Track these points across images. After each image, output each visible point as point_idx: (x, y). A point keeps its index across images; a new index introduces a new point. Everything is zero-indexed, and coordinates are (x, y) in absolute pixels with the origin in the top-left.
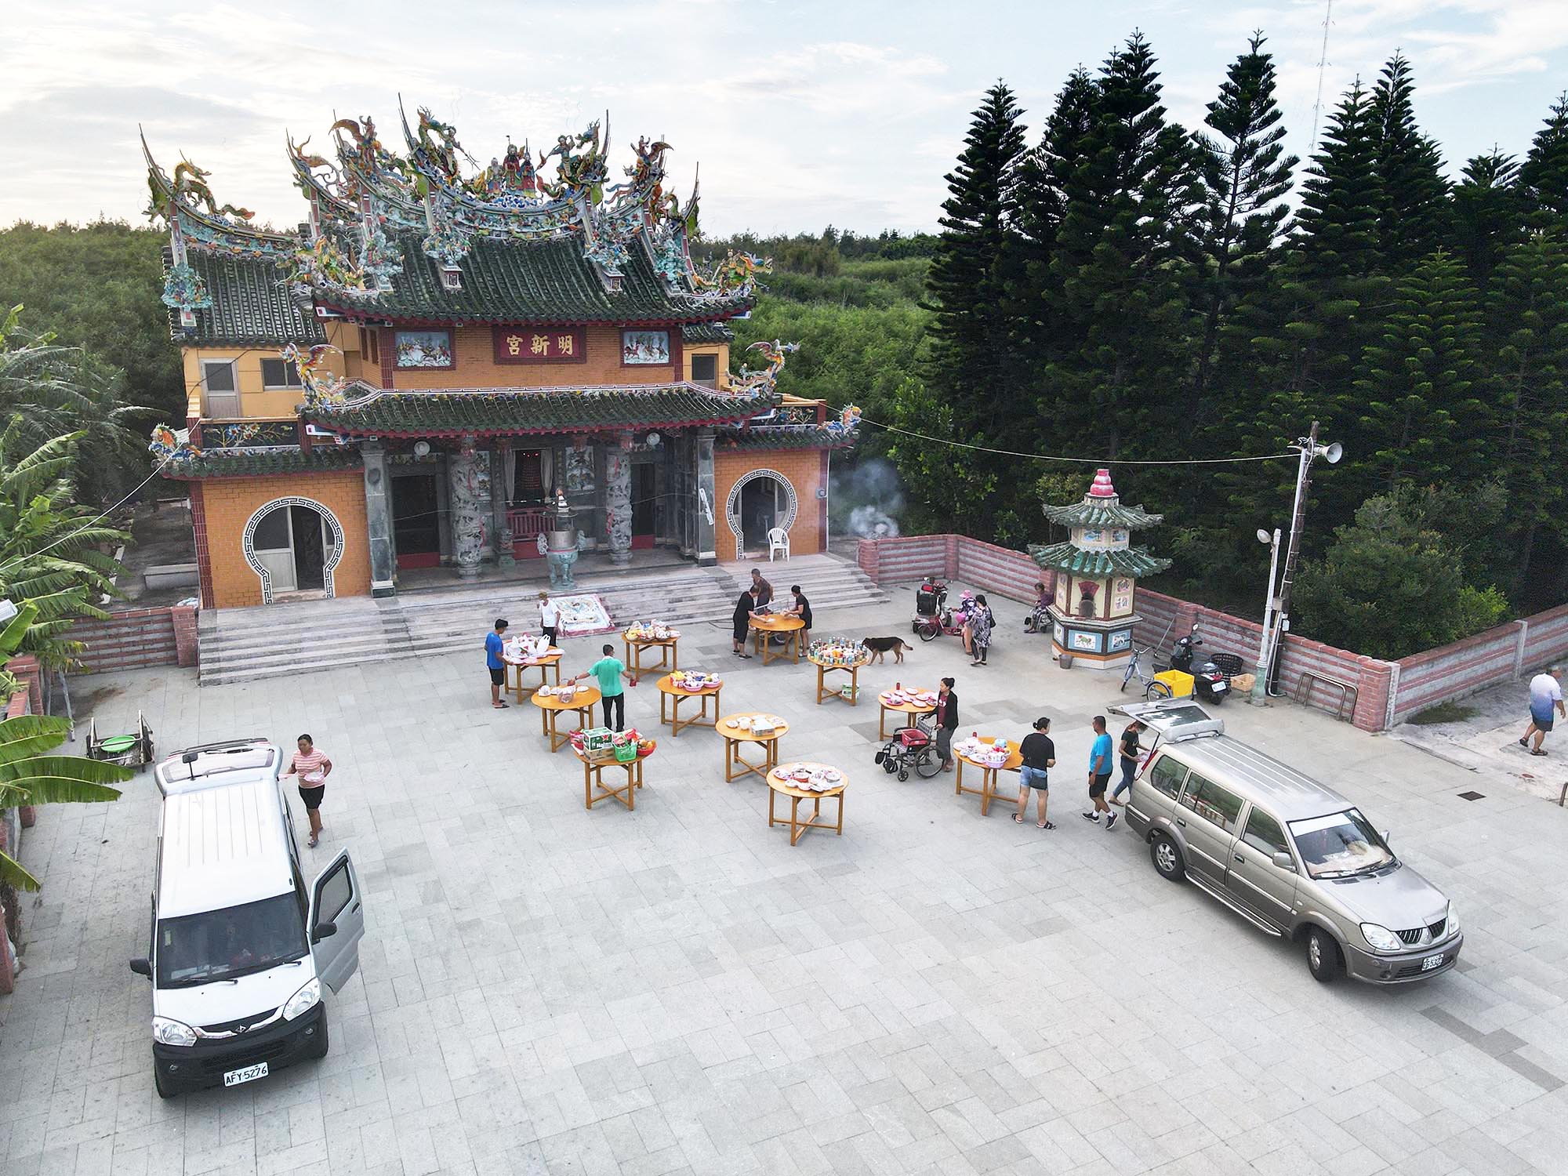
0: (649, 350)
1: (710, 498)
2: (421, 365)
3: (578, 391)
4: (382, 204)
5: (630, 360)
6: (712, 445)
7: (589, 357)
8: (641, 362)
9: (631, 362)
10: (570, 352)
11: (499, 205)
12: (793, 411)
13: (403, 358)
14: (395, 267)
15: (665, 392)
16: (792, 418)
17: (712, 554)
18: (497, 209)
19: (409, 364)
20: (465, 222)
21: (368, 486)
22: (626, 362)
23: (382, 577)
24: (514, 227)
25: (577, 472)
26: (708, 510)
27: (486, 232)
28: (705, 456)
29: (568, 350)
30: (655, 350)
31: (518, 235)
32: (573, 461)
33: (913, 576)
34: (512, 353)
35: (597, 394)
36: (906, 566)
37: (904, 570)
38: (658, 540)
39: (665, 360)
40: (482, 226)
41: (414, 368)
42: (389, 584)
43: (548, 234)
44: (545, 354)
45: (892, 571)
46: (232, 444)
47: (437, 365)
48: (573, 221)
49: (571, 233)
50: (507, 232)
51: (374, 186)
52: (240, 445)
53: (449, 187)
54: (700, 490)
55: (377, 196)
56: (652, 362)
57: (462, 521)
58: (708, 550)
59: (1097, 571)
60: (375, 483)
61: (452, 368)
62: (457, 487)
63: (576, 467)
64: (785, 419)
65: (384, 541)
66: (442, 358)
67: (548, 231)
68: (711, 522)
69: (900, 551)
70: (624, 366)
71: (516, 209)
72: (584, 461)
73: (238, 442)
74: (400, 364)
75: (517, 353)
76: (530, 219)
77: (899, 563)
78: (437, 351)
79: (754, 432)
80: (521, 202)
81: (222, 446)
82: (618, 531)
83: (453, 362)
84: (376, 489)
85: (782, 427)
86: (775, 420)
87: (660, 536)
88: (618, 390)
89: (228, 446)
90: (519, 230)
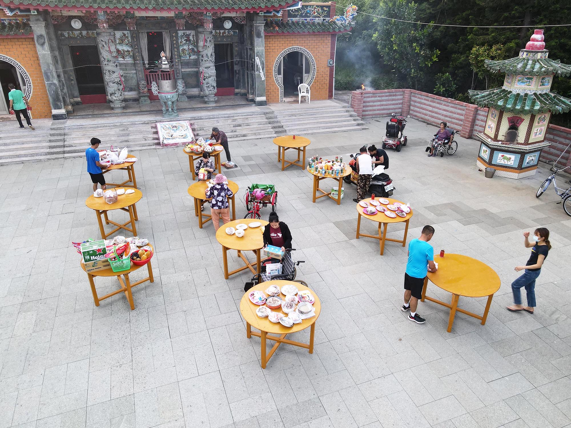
1: (262, 63)
6: (263, 28)
12: (315, 8)
16: (315, 13)
17: (264, 99)
21: (38, 47)
23: (57, 107)
25: (186, 47)
26: (261, 71)
28: (259, 36)
32: (183, 40)
33: (383, 114)
36: (379, 107)
37: (378, 110)
38: (237, 91)
42: (62, 111)
45: (370, 111)
54: (256, 58)
57: (107, 73)
58: (261, 96)
59: (527, 108)
60: (43, 44)
62: (102, 51)
63: (185, 44)
64: (310, 14)
65: (55, 84)
68: (263, 78)
69: (376, 99)
72: (190, 40)
77: (375, 106)
79: (290, 22)
82: (208, 83)
84: (43, 49)
85: (308, 19)
86: (304, 14)
87: (237, 88)
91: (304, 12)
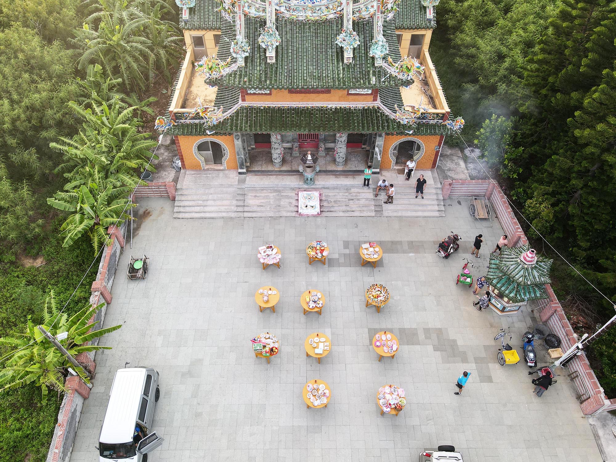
1: (380, 151)
2: (258, 93)
3: (325, 106)
7: (332, 92)
8: (357, 93)
9: (353, 92)
12: (431, 115)
13: (250, 89)
14: (245, 53)
15: (366, 108)
16: (430, 118)
19: (252, 92)
20: (285, 11)
21: (235, 140)
22: (350, 92)
23: (241, 168)
24: (309, 14)
26: (379, 155)
27: (295, 17)
28: (380, 137)
31: (310, 18)
33: (468, 195)
35: (334, 107)
36: (466, 191)
39: (370, 92)
40: (294, 13)
41: (254, 94)
42: (244, 170)
43: (326, 16)
46: (186, 119)
47: (264, 93)
48: (339, 9)
49: (338, 15)
50: (305, 16)
52: (189, 119)
54: (376, 148)
56: (362, 93)
57: (273, 149)
58: (376, 168)
60: (238, 139)
61: (270, 94)
62: (272, 137)
64: (427, 118)
65: (242, 158)
66: (267, 89)
68: (379, 159)
69: (464, 186)
70: (349, 94)
71: (310, 5)
74: (249, 92)
76: (317, 9)
77: (462, 190)
81: (183, 120)
82: (339, 156)
83: (271, 91)
84: (238, 141)
85: (424, 121)
87: (364, 145)
88: (344, 106)
89: (185, 119)
90: (311, 15)
91: (422, 117)
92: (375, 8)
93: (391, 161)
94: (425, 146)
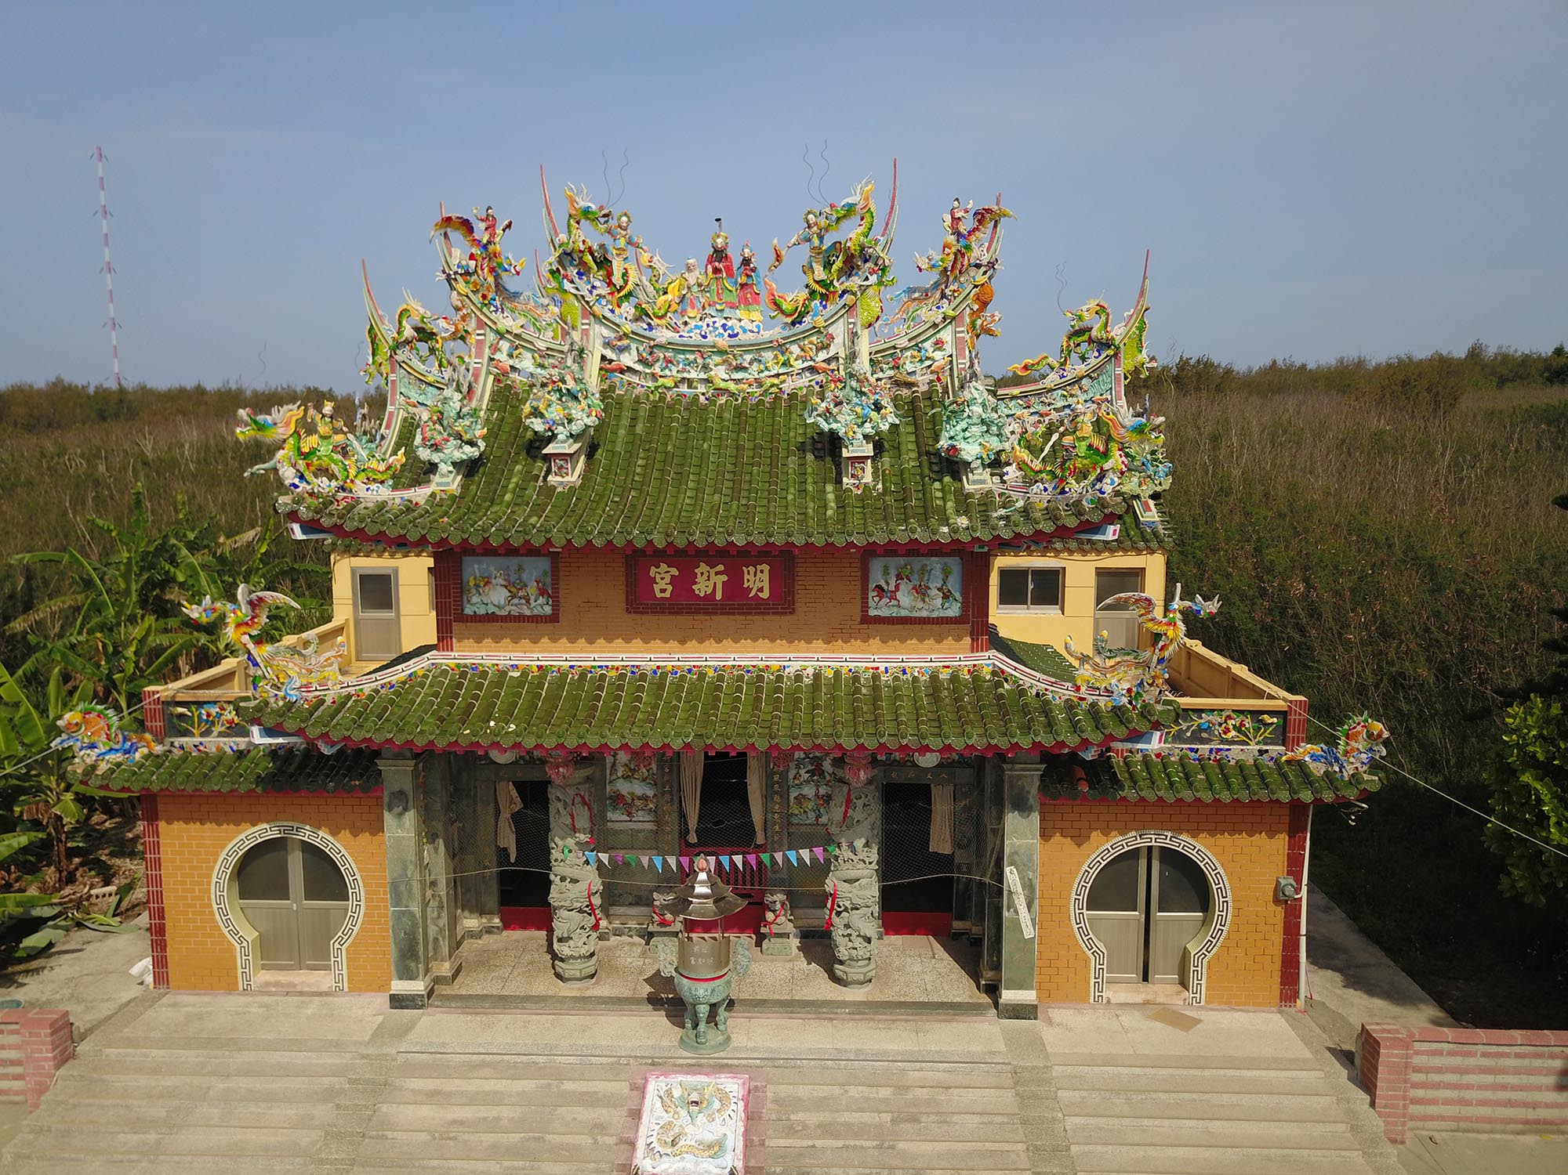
0: (921, 591)
1: (1029, 886)
2: (504, 613)
3: (775, 664)
4: (505, 345)
5: (879, 608)
6: (1037, 783)
7: (800, 606)
8: (904, 613)
9: (884, 612)
10: (765, 595)
11: (695, 338)
12: (1229, 717)
13: (475, 599)
15: (944, 675)
16: (1227, 730)
17: (1028, 996)
18: (691, 342)
19: (482, 611)
20: (638, 367)
21: (388, 821)
22: (872, 613)
23: (407, 974)
24: (720, 373)
25: (809, 791)
26: (1023, 910)
27: (669, 383)
28: (1021, 806)
29: (761, 590)
30: (934, 592)
31: (722, 385)
33: (1511, 1121)
34: (659, 595)
35: (810, 671)
36: (1489, 1095)
37: (1483, 1103)
38: (957, 925)
39: (954, 610)
40: (667, 372)
41: (490, 618)
42: (418, 986)
43: (776, 381)
44: (719, 596)
46: (206, 733)
47: (528, 613)
48: (823, 355)
49: (819, 378)
50: (707, 381)
51: (493, 316)
52: (220, 735)
53: (612, 311)
54: (1007, 870)
55: (497, 332)
56: (925, 614)
57: (559, 884)
58: (1021, 987)
60: (402, 812)
61: (554, 618)
64: (1210, 733)
65: (412, 915)
66: (541, 600)
67: (777, 375)
68: (1028, 932)
69: (1471, 1062)
70: (866, 619)
71: (723, 342)
73: (217, 729)
74: (468, 611)
75: (667, 595)
76: (748, 357)
77: (1468, 1087)
78: (532, 590)
79: (1139, 757)
80: (732, 328)
81: (193, 735)
83: (556, 607)
84: (400, 826)
85: (1205, 749)
86: (1188, 734)
87: (961, 917)
88: (852, 665)
89: (202, 735)
90: (726, 377)
91: (1189, 728)
92: (949, 348)
93: (1087, 961)
94: (1230, 874)
